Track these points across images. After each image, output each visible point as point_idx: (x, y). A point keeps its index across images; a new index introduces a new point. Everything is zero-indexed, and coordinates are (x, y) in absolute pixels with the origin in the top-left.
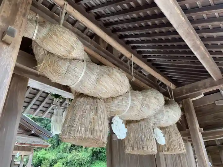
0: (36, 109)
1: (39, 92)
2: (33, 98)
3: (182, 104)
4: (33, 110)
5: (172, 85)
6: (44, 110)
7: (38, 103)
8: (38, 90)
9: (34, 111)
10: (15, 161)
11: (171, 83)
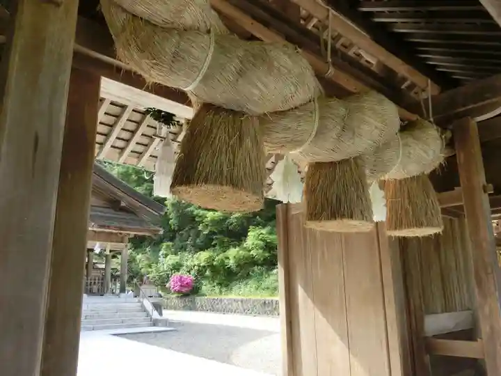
0: (122, 149)
1: (126, 111)
2: (116, 123)
3: (453, 132)
4: (118, 151)
5: (431, 85)
6: (141, 151)
7: (126, 135)
8: (123, 107)
9: (121, 154)
10: (94, 263)
11: (429, 81)
